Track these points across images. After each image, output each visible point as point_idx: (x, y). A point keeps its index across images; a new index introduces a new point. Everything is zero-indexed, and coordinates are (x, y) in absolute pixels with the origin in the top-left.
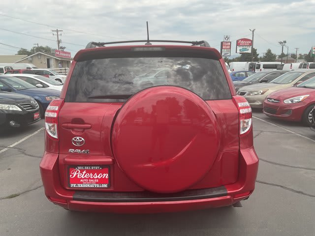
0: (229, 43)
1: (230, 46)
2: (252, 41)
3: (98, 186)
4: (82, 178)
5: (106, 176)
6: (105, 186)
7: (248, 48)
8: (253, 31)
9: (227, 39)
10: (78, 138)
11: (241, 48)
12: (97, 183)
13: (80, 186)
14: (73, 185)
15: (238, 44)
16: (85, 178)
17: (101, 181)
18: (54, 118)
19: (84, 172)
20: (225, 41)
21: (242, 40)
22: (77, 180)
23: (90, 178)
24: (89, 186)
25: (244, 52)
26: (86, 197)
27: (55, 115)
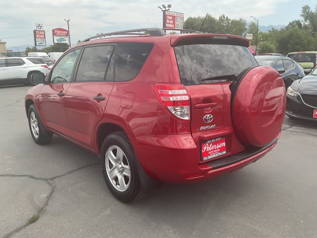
0: (43, 33)
1: (44, 35)
2: (68, 32)
3: (220, 154)
4: (209, 151)
5: (224, 144)
6: (225, 152)
7: (65, 38)
8: (68, 21)
9: (39, 27)
10: (208, 115)
11: (59, 38)
12: (219, 152)
13: (210, 157)
14: (205, 158)
15: (54, 34)
16: (212, 150)
17: (222, 149)
18: (187, 101)
19: (211, 145)
20: (38, 30)
21: (58, 29)
22: (207, 154)
23: (214, 149)
24: (215, 156)
25: (62, 42)
26: (219, 164)
27: (187, 98)
